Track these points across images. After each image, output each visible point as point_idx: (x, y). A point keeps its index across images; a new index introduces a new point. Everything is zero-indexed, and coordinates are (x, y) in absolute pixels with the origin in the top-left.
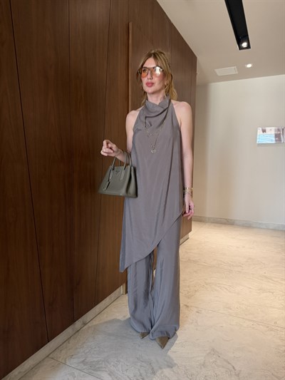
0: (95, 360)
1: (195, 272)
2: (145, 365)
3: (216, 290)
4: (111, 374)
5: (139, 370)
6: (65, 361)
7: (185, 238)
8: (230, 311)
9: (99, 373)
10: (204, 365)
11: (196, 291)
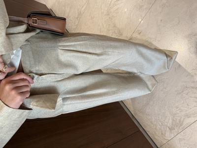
0: (171, 121)
2: (187, 91)
3: (117, 10)
4: (188, 116)
5: (191, 97)
6: (166, 139)
8: (145, 7)
9: (185, 123)
11: (115, 26)
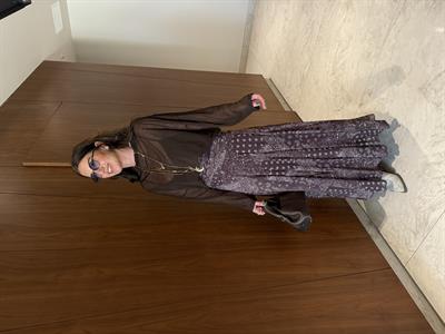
0: (414, 221)
1: (317, 83)
2: (428, 171)
4: (433, 209)
6: (411, 251)
7: (269, 83)
8: (373, 54)
9: (430, 221)
10: (438, 105)
11: (342, 89)
